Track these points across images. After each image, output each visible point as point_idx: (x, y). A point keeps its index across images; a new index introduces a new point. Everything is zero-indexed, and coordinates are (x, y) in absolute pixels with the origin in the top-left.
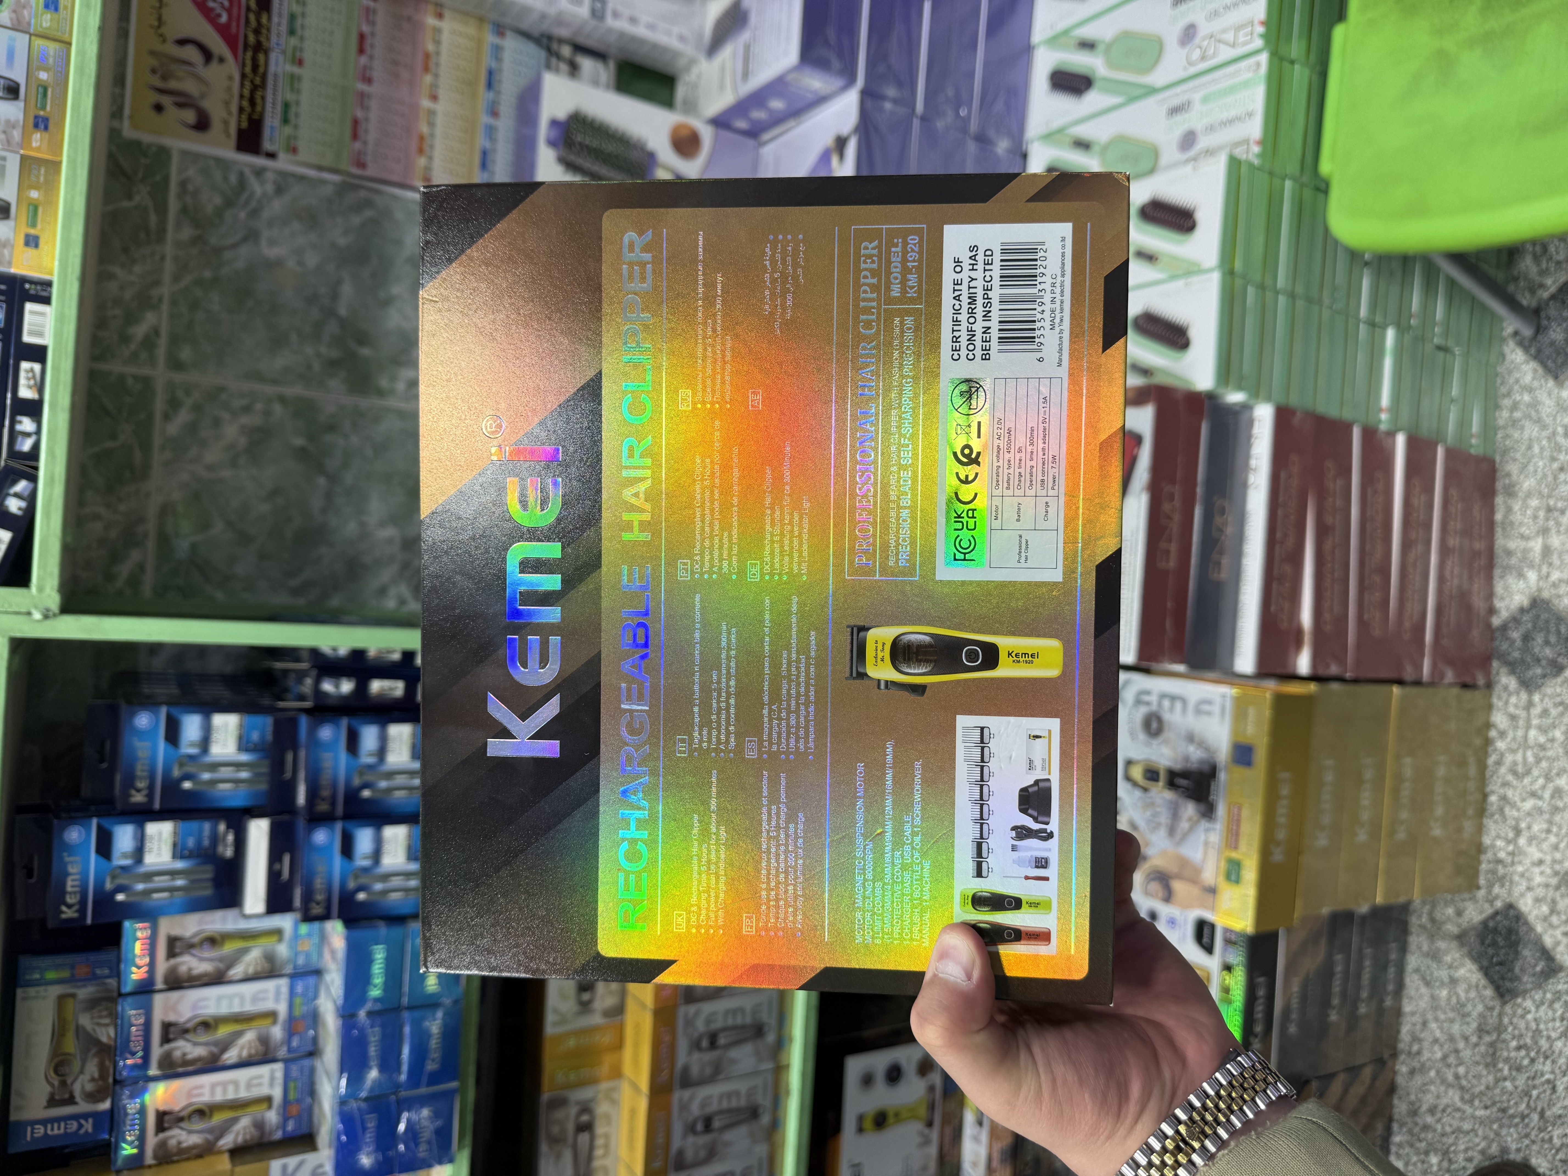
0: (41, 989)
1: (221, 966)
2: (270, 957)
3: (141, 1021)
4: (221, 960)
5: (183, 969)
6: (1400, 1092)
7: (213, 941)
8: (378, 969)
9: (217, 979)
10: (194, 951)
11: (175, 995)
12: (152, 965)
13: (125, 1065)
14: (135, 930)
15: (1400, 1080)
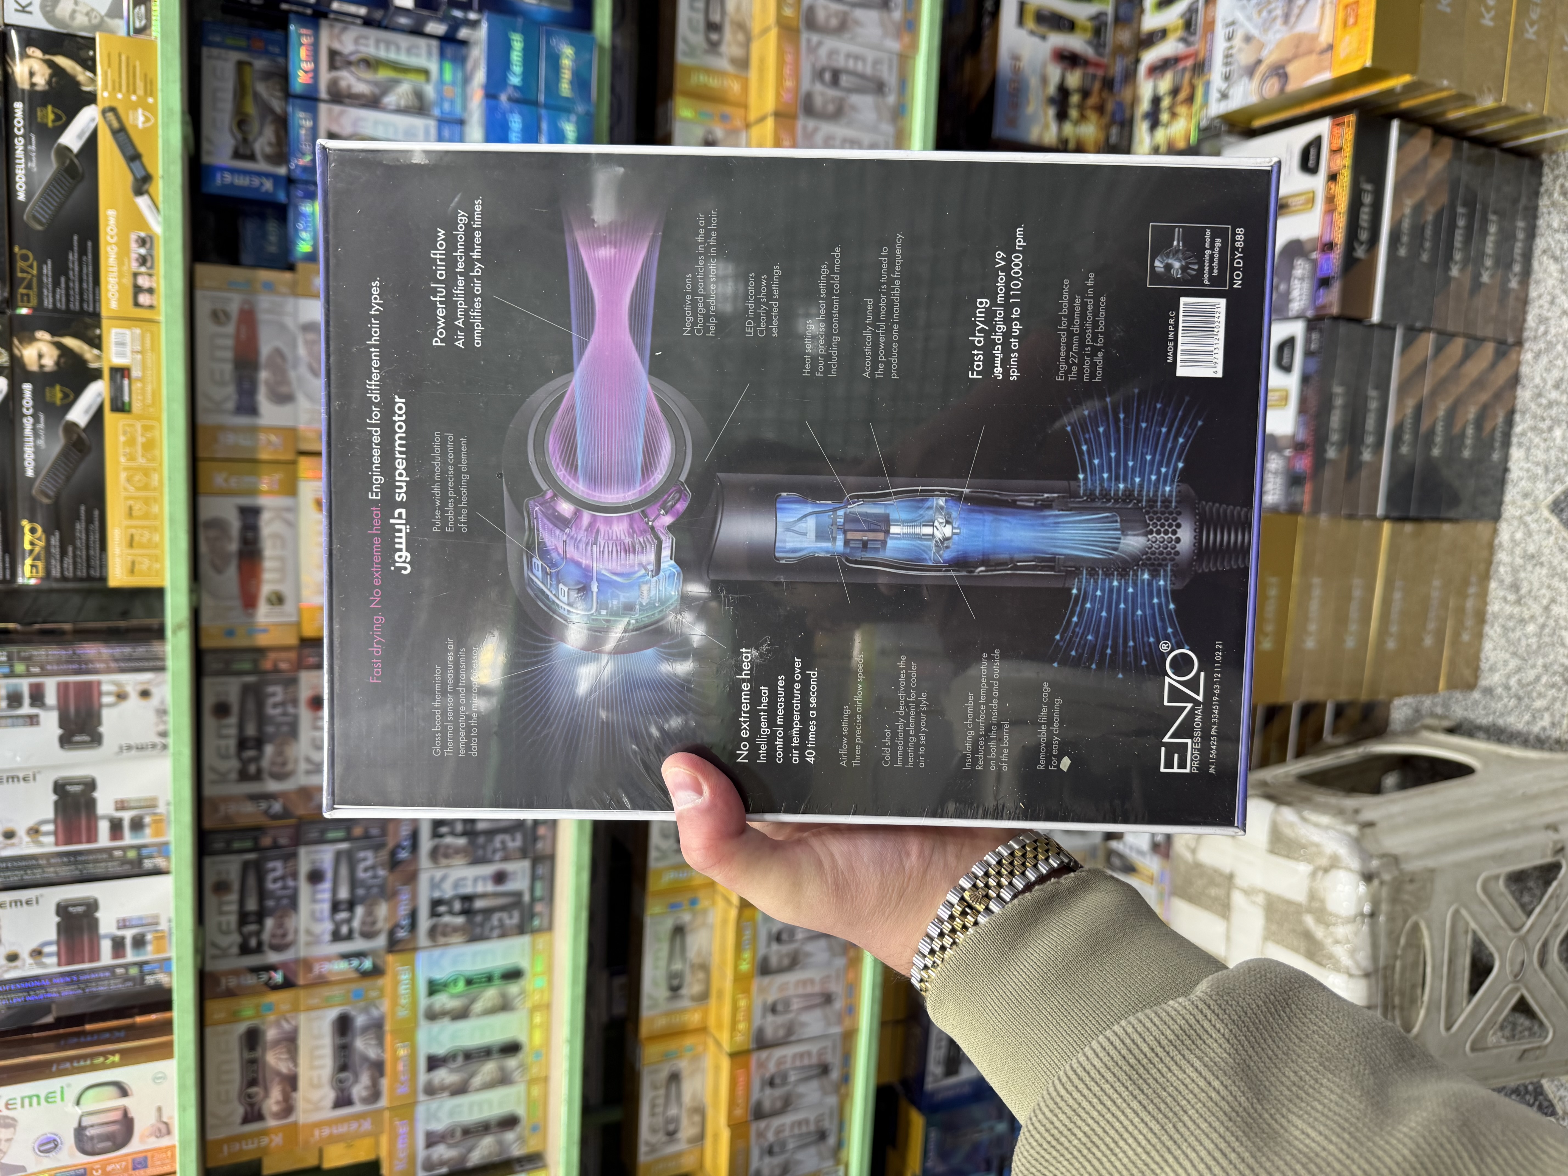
0: (223, 52)
1: (377, 91)
2: (419, 95)
3: (309, 124)
4: (376, 84)
5: (343, 84)
6: (1524, 381)
7: (370, 63)
8: (516, 56)
9: (373, 102)
10: (353, 69)
11: (337, 108)
12: (316, 71)
13: (297, 165)
14: (300, 35)
15: (1525, 370)
